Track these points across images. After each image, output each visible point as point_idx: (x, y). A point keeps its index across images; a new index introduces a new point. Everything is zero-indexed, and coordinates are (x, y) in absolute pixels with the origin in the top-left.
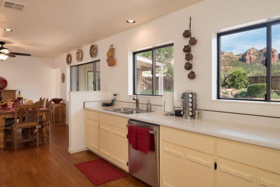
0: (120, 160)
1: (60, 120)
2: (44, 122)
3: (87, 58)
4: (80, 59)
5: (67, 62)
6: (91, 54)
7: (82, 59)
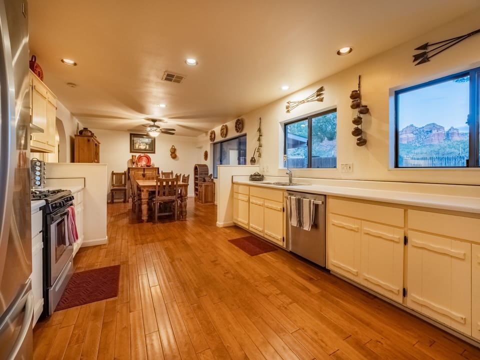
0: (274, 235)
1: (210, 200)
2: (183, 197)
3: (233, 133)
4: (224, 136)
5: (211, 139)
6: (236, 130)
7: (226, 135)
